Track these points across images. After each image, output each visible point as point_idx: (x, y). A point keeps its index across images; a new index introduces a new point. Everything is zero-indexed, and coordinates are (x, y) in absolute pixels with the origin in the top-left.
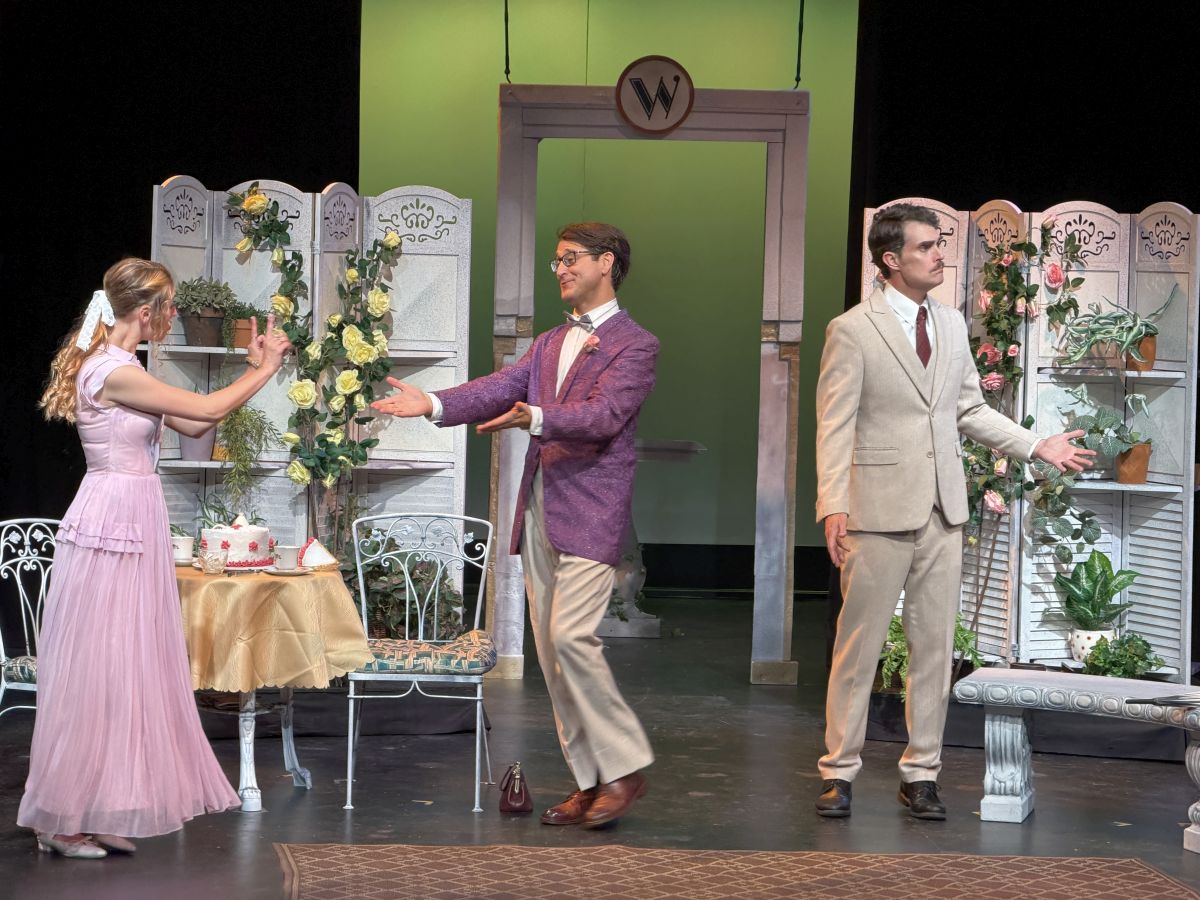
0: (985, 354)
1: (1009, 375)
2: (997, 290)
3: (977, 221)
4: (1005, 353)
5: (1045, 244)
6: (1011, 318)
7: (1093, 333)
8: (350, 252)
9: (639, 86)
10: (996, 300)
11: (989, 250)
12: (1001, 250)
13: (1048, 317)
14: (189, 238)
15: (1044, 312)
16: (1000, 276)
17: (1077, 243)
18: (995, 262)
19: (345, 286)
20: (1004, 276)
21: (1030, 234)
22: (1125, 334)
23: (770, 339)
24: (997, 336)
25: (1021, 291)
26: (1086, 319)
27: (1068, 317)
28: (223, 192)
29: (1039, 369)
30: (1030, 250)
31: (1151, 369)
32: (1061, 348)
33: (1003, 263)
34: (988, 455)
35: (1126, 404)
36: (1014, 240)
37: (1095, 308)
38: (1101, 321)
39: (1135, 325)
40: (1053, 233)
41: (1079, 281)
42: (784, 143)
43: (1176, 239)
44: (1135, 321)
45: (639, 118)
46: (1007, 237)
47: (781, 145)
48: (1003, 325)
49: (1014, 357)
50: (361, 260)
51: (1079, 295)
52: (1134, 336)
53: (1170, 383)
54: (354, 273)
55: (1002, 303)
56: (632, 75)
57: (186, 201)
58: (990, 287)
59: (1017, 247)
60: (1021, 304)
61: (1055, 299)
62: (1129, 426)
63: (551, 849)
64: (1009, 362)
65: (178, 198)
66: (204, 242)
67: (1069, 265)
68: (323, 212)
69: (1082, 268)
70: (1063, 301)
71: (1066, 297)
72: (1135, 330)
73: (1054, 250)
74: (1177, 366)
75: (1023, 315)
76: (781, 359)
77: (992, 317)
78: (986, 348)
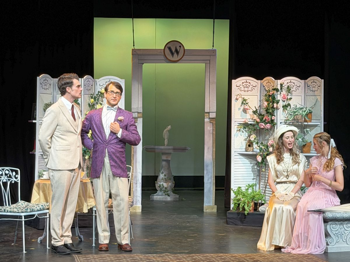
0: (266, 119)
1: (272, 124)
2: (269, 101)
3: (263, 83)
4: (271, 118)
5: (281, 89)
6: (273, 109)
7: (295, 112)
8: (91, 94)
9: (170, 49)
10: (268, 104)
11: (266, 91)
12: (270, 91)
13: (283, 109)
14: (48, 91)
15: (281, 107)
16: (269, 98)
17: (290, 88)
18: (268, 94)
19: (90, 104)
20: (270, 98)
21: (277, 86)
22: (304, 112)
23: (207, 117)
24: (269, 114)
25: (275, 101)
26: (293, 109)
27: (288, 109)
28: (56, 79)
29: (281, 123)
30: (277, 90)
31: (311, 122)
32: (286, 117)
33: (270, 94)
34: (267, 146)
35: (304, 131)
36: (273, 88)
37: (295, 106)
38: (297, 109)
39: (306, 110)
40: (283, 85)
41: (291, 99)
42: (210, 63)
43: (317, 86)
44: (306, 109)
45: (170, 57)
46: (271, 87)
47: (209, 64)
48: (271, 111)
49: (273, 120)
50: (95, 97)
51: (290, 102)
52: (306, 113)
53: (316, 126)
54: (93, 100)
55: (270, 105)
56: (168, 46)
57: (46, 81)
58: (267, 101)
59: (274, 89)
60: (275, 105)
61: (284, 104)
62: (305, 138)
63: (149, 255)
64: (272, 121)
65: (44, 80)
66: (52, 92)
67: (288, 94)
68: (84, 83)
69: (291, 95)
70: (287, 104)
71: (287, 103)
72: (306, 111)
73: (284, 90)
74: (318, 121)
75: (276, 108)
76: (210, 123)
77: (267, 109)
78: (266, 117)
